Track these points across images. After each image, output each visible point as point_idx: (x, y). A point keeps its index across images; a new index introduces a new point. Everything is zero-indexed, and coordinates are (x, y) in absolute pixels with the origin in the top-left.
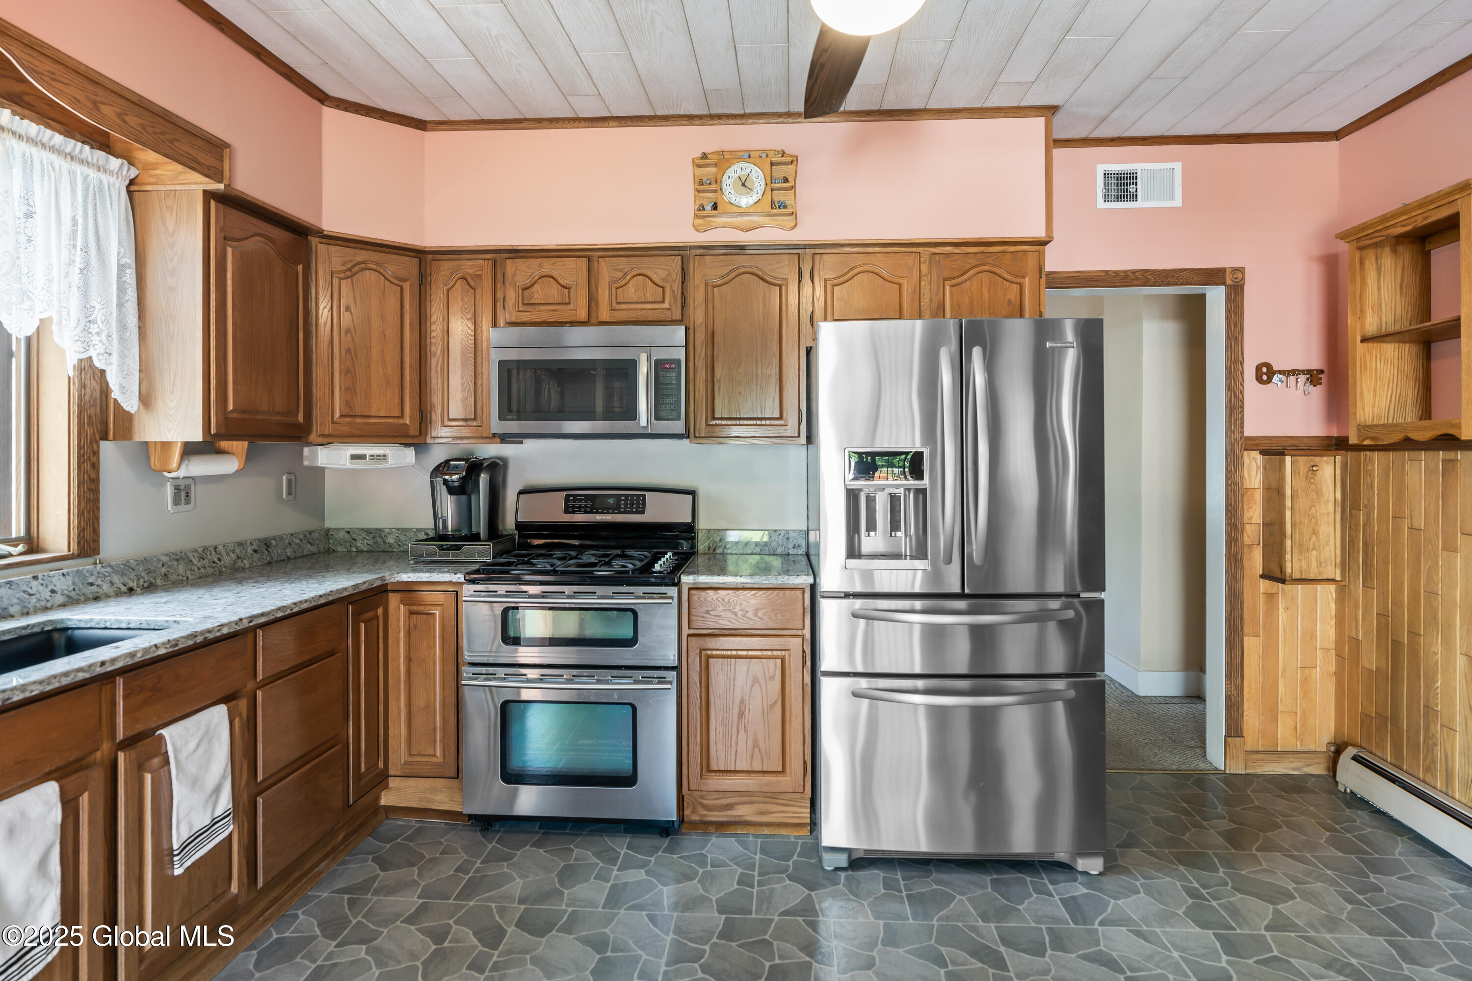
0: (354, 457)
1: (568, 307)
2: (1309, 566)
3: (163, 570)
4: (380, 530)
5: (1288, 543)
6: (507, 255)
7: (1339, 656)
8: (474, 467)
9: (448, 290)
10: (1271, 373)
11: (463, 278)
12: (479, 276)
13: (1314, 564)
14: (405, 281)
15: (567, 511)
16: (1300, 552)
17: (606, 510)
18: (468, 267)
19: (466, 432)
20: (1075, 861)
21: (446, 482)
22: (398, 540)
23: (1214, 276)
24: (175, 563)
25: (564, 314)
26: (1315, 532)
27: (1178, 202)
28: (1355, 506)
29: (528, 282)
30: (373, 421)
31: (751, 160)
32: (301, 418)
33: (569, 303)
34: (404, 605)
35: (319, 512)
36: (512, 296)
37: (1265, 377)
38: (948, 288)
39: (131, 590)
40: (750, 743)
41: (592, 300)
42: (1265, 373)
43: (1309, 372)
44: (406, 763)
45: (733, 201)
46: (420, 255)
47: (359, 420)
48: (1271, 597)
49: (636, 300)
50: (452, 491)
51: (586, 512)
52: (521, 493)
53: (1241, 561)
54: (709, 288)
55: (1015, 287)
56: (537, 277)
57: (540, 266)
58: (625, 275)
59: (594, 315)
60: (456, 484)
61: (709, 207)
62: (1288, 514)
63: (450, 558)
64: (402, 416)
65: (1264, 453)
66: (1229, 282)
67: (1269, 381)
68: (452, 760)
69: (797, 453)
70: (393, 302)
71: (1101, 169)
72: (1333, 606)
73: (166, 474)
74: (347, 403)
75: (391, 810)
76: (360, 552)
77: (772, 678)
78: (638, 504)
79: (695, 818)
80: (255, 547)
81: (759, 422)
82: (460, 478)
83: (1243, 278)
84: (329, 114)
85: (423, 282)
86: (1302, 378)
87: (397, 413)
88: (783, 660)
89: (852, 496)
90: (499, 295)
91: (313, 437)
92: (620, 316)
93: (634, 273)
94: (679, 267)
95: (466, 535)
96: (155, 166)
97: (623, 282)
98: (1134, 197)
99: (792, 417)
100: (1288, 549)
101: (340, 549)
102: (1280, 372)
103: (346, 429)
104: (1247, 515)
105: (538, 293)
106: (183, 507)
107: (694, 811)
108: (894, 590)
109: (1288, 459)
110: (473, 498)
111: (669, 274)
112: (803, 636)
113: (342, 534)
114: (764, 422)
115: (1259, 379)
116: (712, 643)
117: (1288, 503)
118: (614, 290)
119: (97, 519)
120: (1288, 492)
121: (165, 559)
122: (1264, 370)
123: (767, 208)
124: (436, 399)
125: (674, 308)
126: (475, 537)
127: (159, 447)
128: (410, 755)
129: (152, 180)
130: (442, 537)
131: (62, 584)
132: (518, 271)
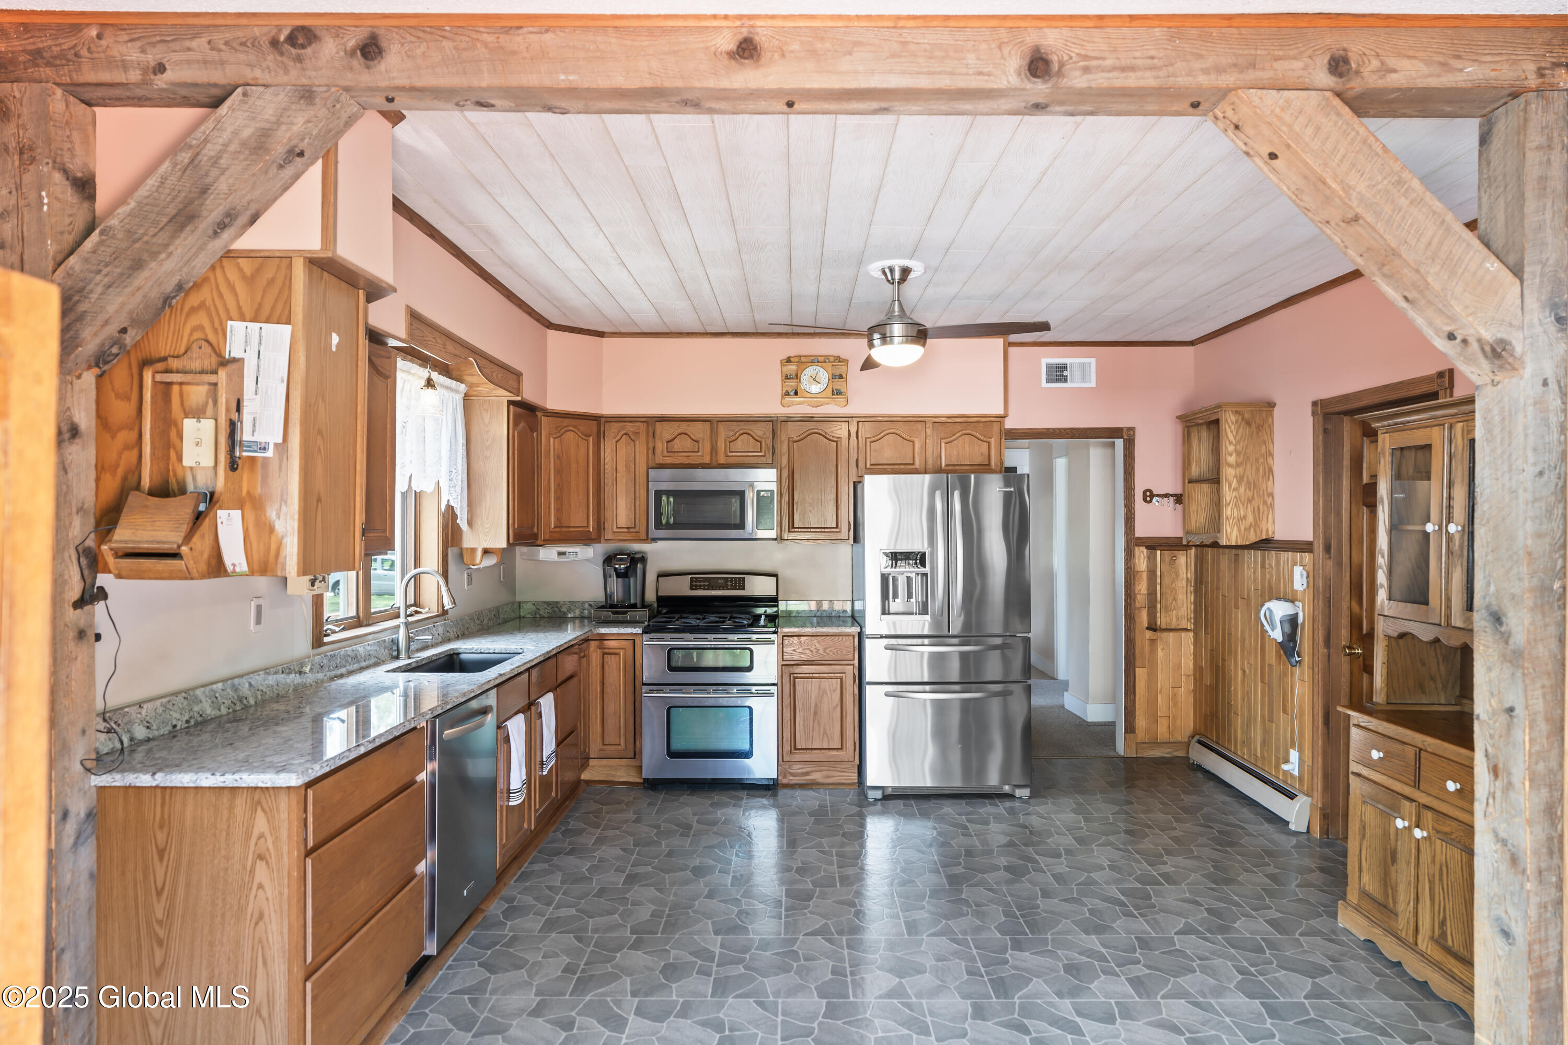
0: (560, 554)
1: (698, 455)
2: (1171, 620)
4: (557, 602)
5: (1159, 606)
6: (656, 420)
7: (1195, 679)
8: (632, 559)
9: (616, 442)
10: (1152, 496)
11: (626, 434)
12: (638, 433)
13: (1174, 620)
14: (589, 436)
15: (691, 589)
16: (1166, 612)
17: (718, 588)
18: (630, 427)
19: (628, 536)
20: (1014, 791)
21: (616, 569)
23: (1114, 433)
24: (470, 621)
25: (695, 460)
26: (1175, 599)
27: (1093, 384)
28: (1201, 583)
29: (670, 437)
30: (572, 530)
31: (819, 364)
32: (535, 530)
33: (698, 453)
34: (599, 648)
35: (514, 590)
36: (660, 446)
37: (1148, 499)
38: (943, 444)
40: (822, 731)
41: (714, 450)
42: (1149, 496)
43: (1175, 495)
44: (600, 750)
45: (808, 389)
46: (599, 420)
47: (563, 530)
48: (1153, 642)
49: (742, 450)
50: (619, 575)
51: (705, 589)
52: (658, 576)
53: (1134, 618)
54: (791, 443)
55: (986, 445)
56: (677, 434)
57: (678, 427)
58: (736, 433)
59: (714, 459)
60: (623, 570)
61: (792, 393)
62: (1158, 587)
63: (620, 620)
64: (588, 526)
65: (1148, 547)
66: (1125, 437)
67: (1151, 501)
68: (631, 746)
69: (845, 550)
70: (583, 451)
71: (1045, 361)
72: (1192, 647)
73: (472, 566)
74: (558, 519)
75: (588, 782)
76: (542, 617)
77: (834, 690)
78: (739, 583)
79: (785, 781)
80: (494, 612)
81: (822, 530)
82: (626, 567)
83: (1134, 434)
84: (551, 333)
85: (599, 438)
86: (1172, 499)
87: (585, 525)
88: (841, 679)
89: (885, 578)
90: (651, 445)
91: (539, 542)
92: (731, 461)
93: (742, 432)
94: (771, 429)
95: (628, 604)
96: (477, 385)
97: (734, 438)
98: (1066, 380)
99: (844, 527)
100: (1159, 610)
101: (528, 615)
102: (1158, 496)
103: (556, 536)
104: (1137, 588)
105: (677, 445)
106: (470, 587)
107: (785, 777)
108: (910, 632)
109: (1158, 552)
110: (632, 580)
111: (765, 433)
112: (853, 665)
113: (529, 606)
114: (826, 530)
115: (1145, 500)
116: (798, 669)
117: (1159, 580)
118: (728, 444)
120: (1159, 573)
121: (467, 618)
122: (1148, 494)
123: (830, 394)
124: (608, 514)
125: (768, 456)
126: (634, 606)
127: (470, 550)
128: (604, 744)
129: (475, 393)
130: (612, 606)
131: (441, 630)
132: (665, 431)
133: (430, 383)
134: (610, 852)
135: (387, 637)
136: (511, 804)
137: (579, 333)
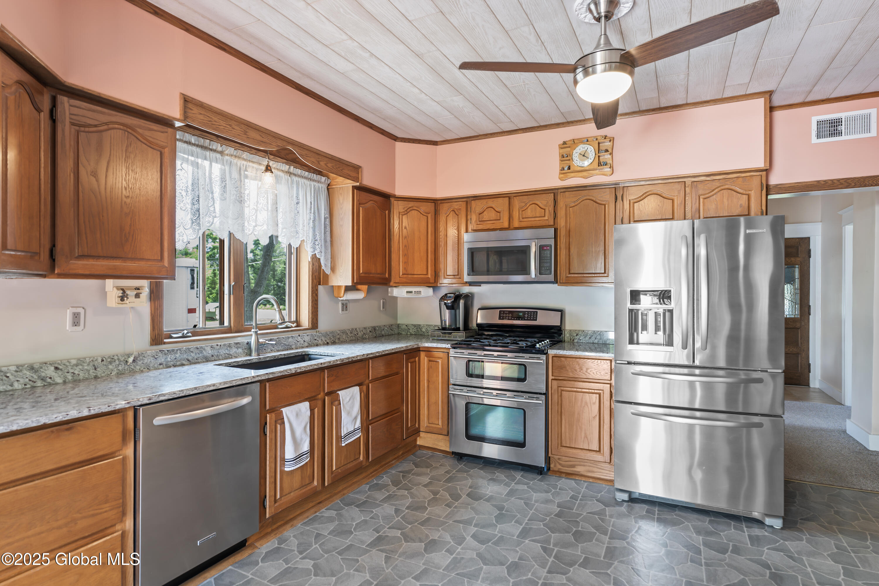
0: (407, 292)
1: (500, 221)
3: (338, 336)
4: (419, 325)
6: (472, 199)
8: (458, 297)
9: (447, 216)
11: (453, 211)
12: (460, 209)
14: (429, 214)
15: (500, 319)
17: (518, 319)
18: (456, 205)
19: (454, 281)
20: (765, 519)
21: (445, 304)
22: (427, 330)
24: (342, 334)
25: (498, 225)
27: (874, 134)
29: (481, 211)
30: (415, 276)
31: (588, 143)
32: (387, 276)
33: (500, 220)
34: (427, 357)
35: (395, 317)
36: (474, 217)
38: (701, 200)
39: (328, 343)
40: (583, 435)
41: (510, 218)
44: (427, 426)
45: (578, 164)
46: (435, 202)
47: (410, 276)
49: (531, 216)
50: (448, 308)
51: (509, 319)
52: (479, 309)
54: (568, 208)
55: (745, 197)
56: (485, 208)
57: (487, 203)
58: (526, 204)
59: (511, 224)
60: (450, 305)
61: (566, 169)
63: (447, 338)
64: (427, 274)
68: (446, 427)
70: (424, 223)
71: (814, 119)
73: (339, 298)
74: (405, 269)
76: (411, 334)
77: (594, 403)
78: (534, 316)
79: (556, 469)
80: (370, 330)
81: (593, 275)
82: (451, 302)
84: (398, 144)
85: (436, 214)
87: (425, 273)
88: (600, 394)
89: (633, 313)
90: (469, 217)
91: (392, 284)
92: (523, 224)
93: (531, 203)
94: (552, 199)
95: (454, 328)
97: (525, 208)
98: (841, 134)
99: (610, 271)
101: (403, 333)
103: (404, 280)
105: (486, 216)
106: (345, 312)
107: (555, 466)
110: (457, 311)
111: (548, 203)
112: (610, 384)
113: (404, 327)
114: (596, 275)
116: (564, 384)
118: (521, 212)
119: (317, 315)
121: (339, 332)
123: (596, 166)
124: (442, 266)
125: (550, 219)
126: (458, 329)
127: (337, 287)
128: (429, 423)
129: (335, 183)
130: (444, 329)
131: (307, 339)
132: (477, 206)
133: (268, 169)
134: (388, 509)
135: (245, 340)
136: (286, 469)
137: (419, 143)
